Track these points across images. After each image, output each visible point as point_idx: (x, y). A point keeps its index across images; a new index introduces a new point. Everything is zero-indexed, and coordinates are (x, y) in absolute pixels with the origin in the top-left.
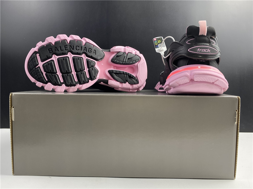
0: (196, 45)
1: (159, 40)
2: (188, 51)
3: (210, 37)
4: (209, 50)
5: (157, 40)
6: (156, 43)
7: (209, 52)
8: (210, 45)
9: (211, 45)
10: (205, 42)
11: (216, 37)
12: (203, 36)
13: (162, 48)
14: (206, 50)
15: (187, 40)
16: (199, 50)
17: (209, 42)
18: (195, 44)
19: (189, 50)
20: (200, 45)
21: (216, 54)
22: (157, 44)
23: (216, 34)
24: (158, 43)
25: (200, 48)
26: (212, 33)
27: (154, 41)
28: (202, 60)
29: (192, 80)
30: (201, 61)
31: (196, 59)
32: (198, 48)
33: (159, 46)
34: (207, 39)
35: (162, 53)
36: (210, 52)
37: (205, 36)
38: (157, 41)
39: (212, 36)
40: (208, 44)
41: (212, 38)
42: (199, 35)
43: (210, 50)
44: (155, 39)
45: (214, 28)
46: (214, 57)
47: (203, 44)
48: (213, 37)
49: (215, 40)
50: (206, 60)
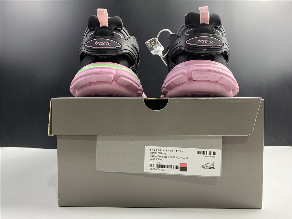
0: (196, 36)
1: (152, 42)
2: (186, 44)
3: (214, 27)
4: (211, 42)
5: (150, 42)
6: (149, 46)
7: (211, 44)
8: (213, 35)
9: (215, 35)
10: (208, 31)
11: (222, 26)
12: (204, 25)
13: (158, 48)
14: (207, 41)
15: (186, 30)
16: (199, 42)
17: (213, 32)
18: (194, 35)
19: (187, 42)
20: (201, 35)
21: (221, 46)
22: (151, 47)
23: (222, 22)
24: (152, 45)
25: (201, 39)
26: (216, 21)
27: (147, 45)
28: (203, 53)
29: (190, 79)
30: (203, 55)
31: (196, 53)
32: (198, 39)
33: (154, 48)
34: (209, 28)
35: (159, 53)
36: (213, 44)
37: (207, 24)
38: (151, 44)
39: (217, 25)
40: (211, 35)
41: (217, 28)
42: (200, 23)
43: (213, 41)
44: (147, 42)
45: (218, 15)
46: (219, 51)
47: (204, 35)
48: (219, 27)
49: (221, 31)
50: (208, 54)
